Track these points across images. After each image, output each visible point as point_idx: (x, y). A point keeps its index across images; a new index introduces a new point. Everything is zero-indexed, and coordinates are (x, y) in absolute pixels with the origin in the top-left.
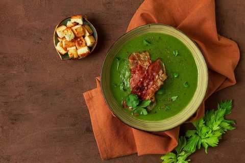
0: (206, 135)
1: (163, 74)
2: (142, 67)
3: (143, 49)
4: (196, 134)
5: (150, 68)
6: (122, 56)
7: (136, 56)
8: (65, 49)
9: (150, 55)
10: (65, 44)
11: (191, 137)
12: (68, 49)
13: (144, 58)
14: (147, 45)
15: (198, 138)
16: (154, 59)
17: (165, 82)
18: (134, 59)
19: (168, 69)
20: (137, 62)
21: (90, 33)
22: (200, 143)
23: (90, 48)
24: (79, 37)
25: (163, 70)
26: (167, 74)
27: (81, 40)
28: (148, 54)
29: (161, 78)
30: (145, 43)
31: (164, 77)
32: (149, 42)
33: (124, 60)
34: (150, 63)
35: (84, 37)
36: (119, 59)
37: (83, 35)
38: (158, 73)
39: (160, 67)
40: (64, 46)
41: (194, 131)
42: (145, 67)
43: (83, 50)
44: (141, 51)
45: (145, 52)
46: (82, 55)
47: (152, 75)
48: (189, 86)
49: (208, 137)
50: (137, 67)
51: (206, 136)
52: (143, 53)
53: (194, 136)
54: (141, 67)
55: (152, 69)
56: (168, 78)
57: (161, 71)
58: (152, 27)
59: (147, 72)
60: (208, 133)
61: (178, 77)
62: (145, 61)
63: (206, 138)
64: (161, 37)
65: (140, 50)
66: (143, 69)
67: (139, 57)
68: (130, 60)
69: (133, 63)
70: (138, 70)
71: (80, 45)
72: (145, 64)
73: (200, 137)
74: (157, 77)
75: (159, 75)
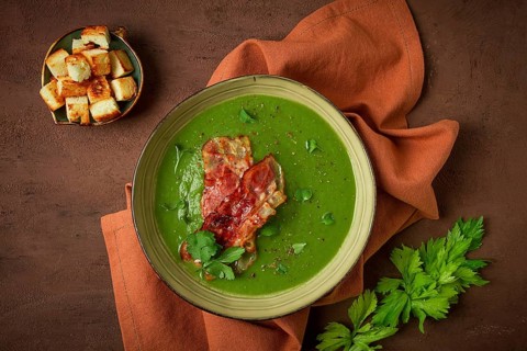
0: (422, 292)
1: (277, 189)
2: (231, 171)
3: (237, 131)
4: (401, 288)
5: (249, 175)
6: (187, 143)
7: (220, 145)
8: (62, 99)
9: (252, 145)
10: (64, 89)
11: (389, 293)
12: (69, 101)
13: (238, 150)
14: (248, 122)
15: (405, 297)
16: (259, 155)
17: (278, 209)
18: (214, 152)
19: (289, 181)
20: (221, 160)
21: (125, 70)
22: (408, 310)
23: (121, 105)
24: (98, 77)
25: (278, 183)
26: (286, 192)
27: (100, 83)
28: (247, 142)
29: (271, 201)
30: (246, 117)
31: (279, 198)
32: (252, 117)
33: (192, 152)
34: (249, 164)
35: (110, 77)
36: (180, 148)
37: (108, 72)
38: (264, 188)
39: (272, 174)
40: (60, 91)
41: (397, 281)
42: (237, 171)
43: (104, 107)
44: (232, 136)
45: (241, 137)
46: (102, 119)
47: (252, 191)
48: (334, 223)
49: (427, 298)
50: (219, 171)
51: (424, 295)
52: (237, 140)
53: (395, 294)
54: (228, 172)
55: (253, 179)
56: (286, 201)
57: (273, 185)
58: (259, 81)
59: (241, 185)
60: (427, 287)
61: (310, 201)
62: (240, 158)
63: (422, 299)
64: (281, 106)
65: (229, 132)
66: (233, 176)
67: (226, 147)
68: (206, 154)
69: (212, 161)
70: (221, 179)
71: (97, 93)
72: (238, 166)
73: (410, 295)
74: (262, 197)
75: (267, 194)
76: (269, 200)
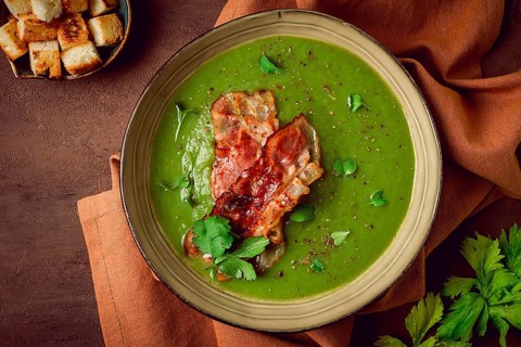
0: (503, 295)
1: (311, 161)
2: (249, 138)
3: (257, 84)
4: (474, 290)
5: (274, 142)
6: (192, 100)
7: (234, 103)
8: (25, 45)
9: (276, 103)
10: (27, 31)
11: (458, 297)
12: (33, 47)
13: (259, 109)
14: (271, 72)
15: (480, 302)
16: (287, 115)
17: (312, 187)
18: (227, 112)
19: (325, 150)
20: (236, 122)
21: (108, 5)
22: (485, 318)
23: (103, 51)
24: (71, 15)
25: (311, 153)
26: (322, 165)
27: (75, 23)
28: (271, 99)
29: (303, 176)
30: (269, 65)
31: (314, 172)
32: (277, 65)
33: (197, 112)
34: (274, 127)
35: (87, 15)
36: (182, 108)
37: (84, 8)
38: (294, 159)
39: (305, 140)
40: (21, 34)
41: (470, 282)
42: (258, 138)
43: (79, 55)
44: (250, 90)
45: (262, 92)
46: (77, 71)
47: (278, 162)
48: (386, 203)
49: (510, 303)
50: (234, 137)
51: (505, 300)
52: (257, 96)
53: (467, 298)
54: (246, 138)
55: (280, 147)
56: (324, 176)
57: (305, 155)
58: (286, 18)
59: (264, 155)
60: (510, 288)
61: (354, 175)
62: (261, 120)
63: (504, 304)
64: (314, 51)
65: (248, 86)
66: (252, 144)
67: (243, 105)
68: (216, 116)
69: (223, 125)
70: (237, 147)
71: (71, 37)
72: (260, 131)
73: (487, 300)
74: (291, 170)
75: (298, 166)
76: (300, 175)
